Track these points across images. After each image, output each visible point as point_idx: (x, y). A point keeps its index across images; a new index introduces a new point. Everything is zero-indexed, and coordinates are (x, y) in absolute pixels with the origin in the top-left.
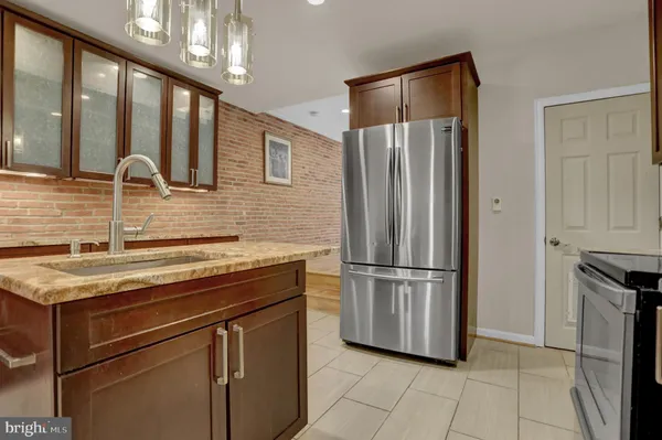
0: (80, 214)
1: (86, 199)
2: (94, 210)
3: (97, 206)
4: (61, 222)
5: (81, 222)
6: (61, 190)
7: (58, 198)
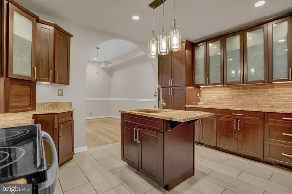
0: (239, 98)
1: (242, 92)
2: (245, 96)
3: (246, 94)
4: (233, 101)
5: (240, 101)
6: (233, 89)
7: (232, 92)
